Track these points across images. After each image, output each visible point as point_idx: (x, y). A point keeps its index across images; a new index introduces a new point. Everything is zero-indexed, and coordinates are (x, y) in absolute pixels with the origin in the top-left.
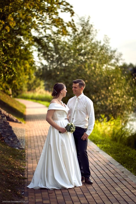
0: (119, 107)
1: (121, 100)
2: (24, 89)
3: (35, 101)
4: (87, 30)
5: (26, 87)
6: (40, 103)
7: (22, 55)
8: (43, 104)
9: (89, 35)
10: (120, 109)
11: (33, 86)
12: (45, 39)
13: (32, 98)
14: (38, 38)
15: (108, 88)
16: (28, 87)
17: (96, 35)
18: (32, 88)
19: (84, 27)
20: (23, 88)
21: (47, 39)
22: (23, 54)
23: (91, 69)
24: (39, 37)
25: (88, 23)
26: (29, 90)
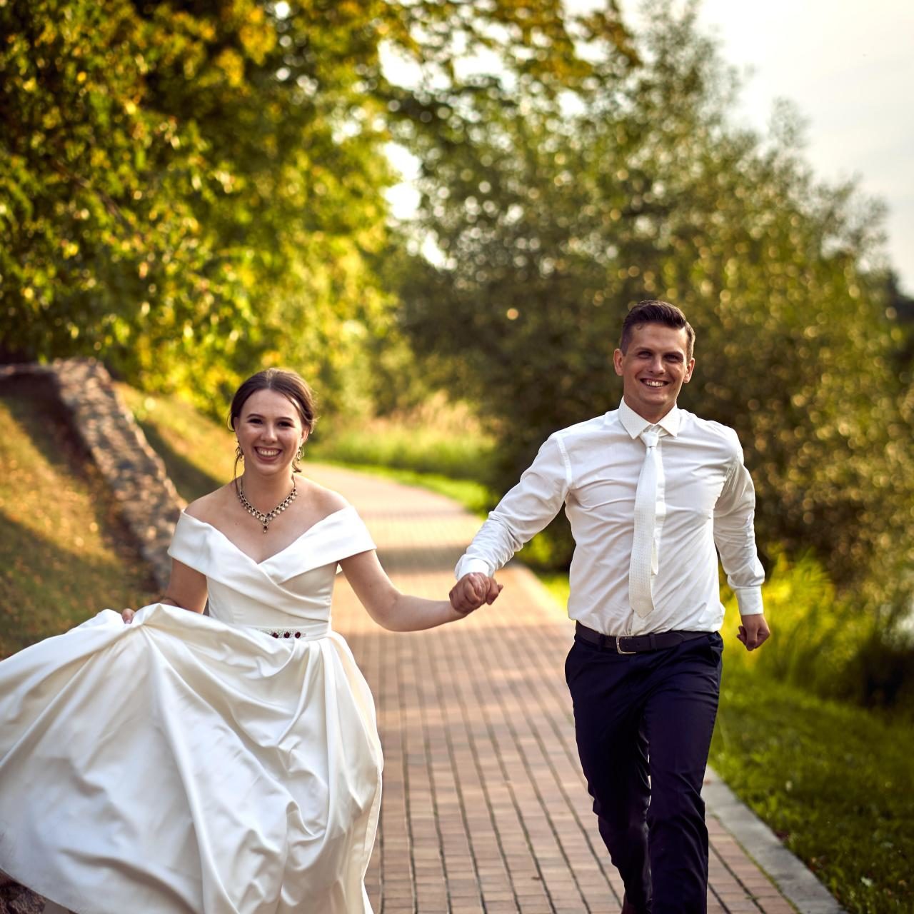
0: (852, 511)
1: (863, 468)
2: (349, 405)
3: (409, 476)
4: (683, 70)
5: (361, 393)
6: (434, 490)
7: (316, 207)
8: (452, 497)
9: (693, 97)
10: (860, 520)
11: (407, 382)
12: (464, 107)
13: (399, 463)
14: (422, 99)
15: (786, 401)
16: (377, 393)
17: (731, 99)
18: (403, 399)
19: (664, 52)
20: (343, 398)
21: (476, 108)
22: (325, 202)
23: (695, 291)
24: (427, 93)
25: (688, 28)
26: (385, 408)
